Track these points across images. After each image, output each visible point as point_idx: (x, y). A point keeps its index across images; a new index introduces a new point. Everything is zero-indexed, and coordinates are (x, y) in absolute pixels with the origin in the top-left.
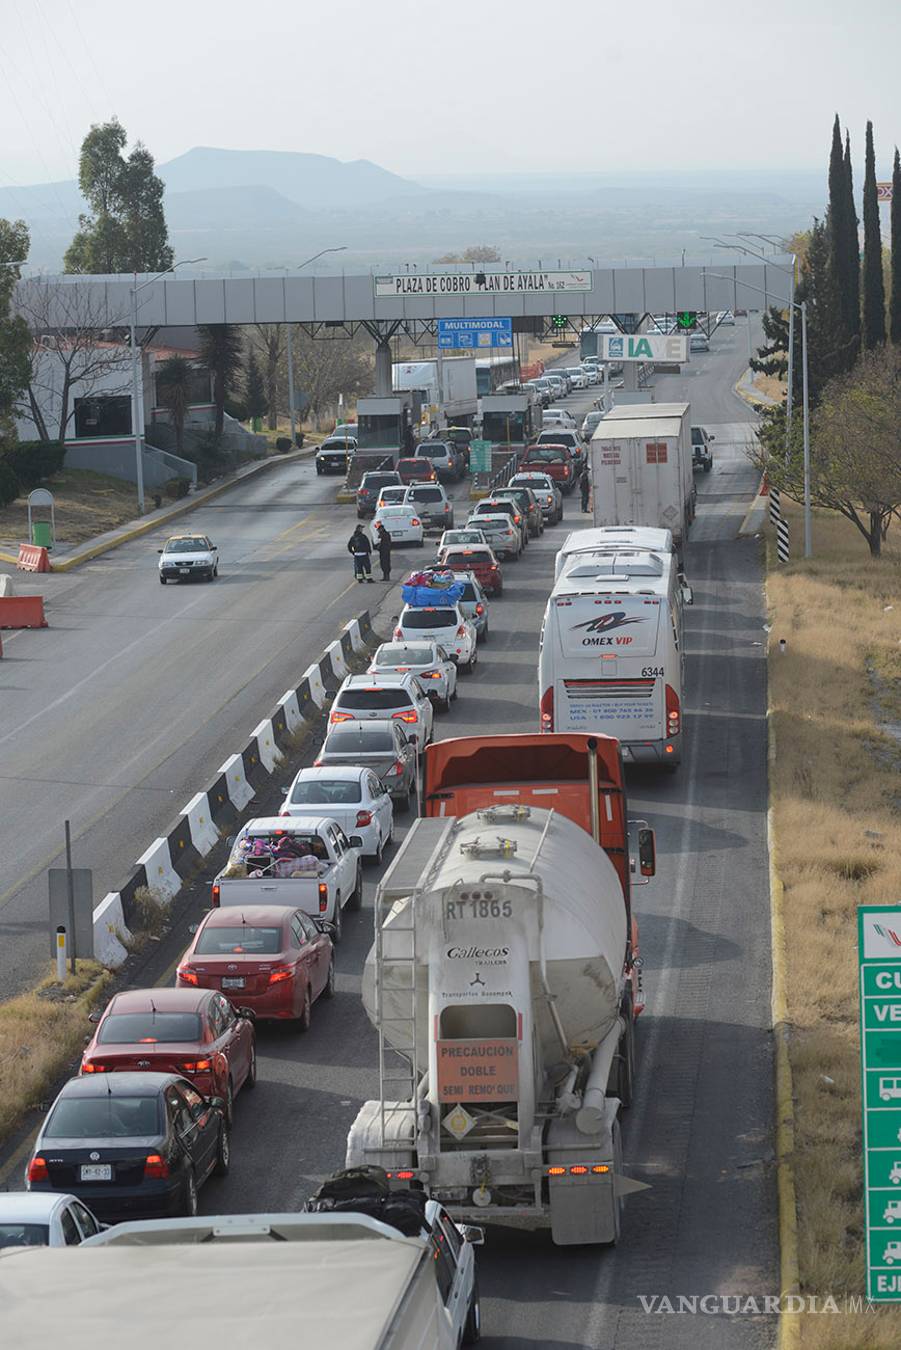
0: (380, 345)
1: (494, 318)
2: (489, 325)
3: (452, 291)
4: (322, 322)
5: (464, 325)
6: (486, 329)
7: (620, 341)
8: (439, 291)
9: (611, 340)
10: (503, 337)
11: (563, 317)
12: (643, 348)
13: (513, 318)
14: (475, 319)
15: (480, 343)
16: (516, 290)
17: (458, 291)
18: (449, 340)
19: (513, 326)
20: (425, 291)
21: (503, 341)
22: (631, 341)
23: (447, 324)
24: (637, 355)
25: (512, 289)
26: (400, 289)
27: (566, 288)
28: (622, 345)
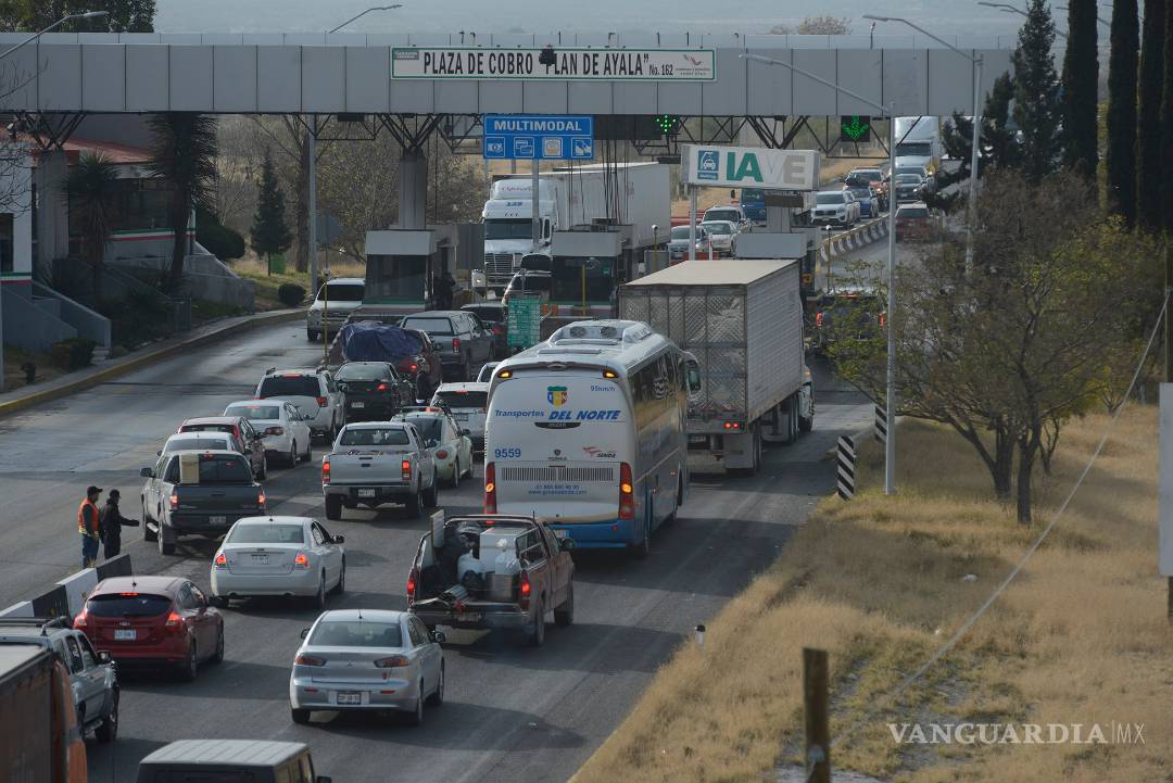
0: (406, 151)
1: (567, 117)
2: (560, 126)
3: (506, 74)
4: (331, 114)
5: (522, 125)
6: (556, 132)
7: (715, 156)
8: (487, 73)
9: (701, 153)
10: (580, 145)
11: (671, 117)
12: (749, 168)
13: (595, 116)
14: (540, 117)
15: (546, 153)
16: (601, 75)
17: (515, 74)
18: (499, 146)
19: (594, 131)
20: (466, 73)
21: (579, 151)
22: (731, 157)
23: (497, 123)
24: (739, 178)
25: (595, 73)
26: (430, 68)
27: (676, 74)
28: (717, 161)
